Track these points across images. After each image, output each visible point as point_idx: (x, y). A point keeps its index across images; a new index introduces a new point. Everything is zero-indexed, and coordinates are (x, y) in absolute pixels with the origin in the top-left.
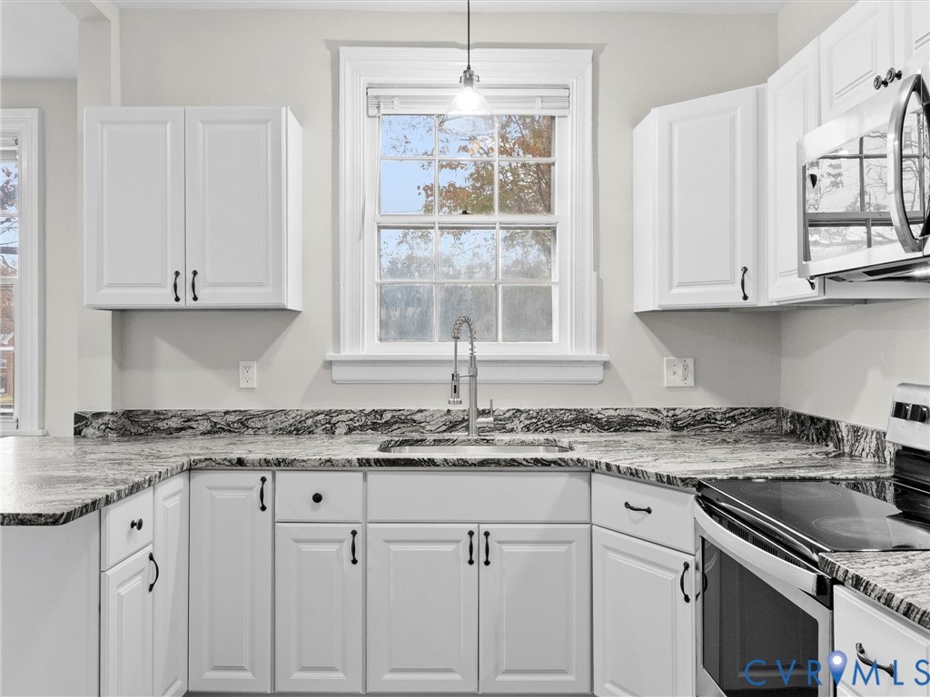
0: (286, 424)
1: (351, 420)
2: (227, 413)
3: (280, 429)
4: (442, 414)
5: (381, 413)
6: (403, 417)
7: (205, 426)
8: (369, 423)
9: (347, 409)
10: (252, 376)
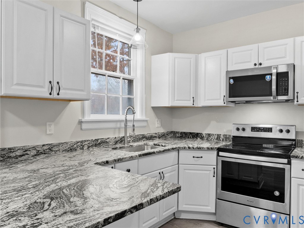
0: (67, 148)
1: (89, 144)
2: (43, 145)
3: (65, 150)
4: (114, 139)
5: (97, 140)
6: (104, 141)
7: (34, 152)
8: (94, 144)
9: (87, 139)
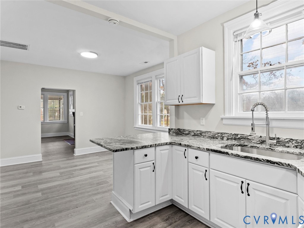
0: (211, 135)
1: (228, 136)
2: (197, 131)
3: (209, 137)
5: (237, 135)
6: (244, 137)
7: (193, 134)
8: (233, 138)
9: (227, 132)
10: (203, 122)
